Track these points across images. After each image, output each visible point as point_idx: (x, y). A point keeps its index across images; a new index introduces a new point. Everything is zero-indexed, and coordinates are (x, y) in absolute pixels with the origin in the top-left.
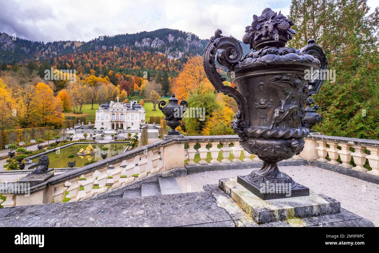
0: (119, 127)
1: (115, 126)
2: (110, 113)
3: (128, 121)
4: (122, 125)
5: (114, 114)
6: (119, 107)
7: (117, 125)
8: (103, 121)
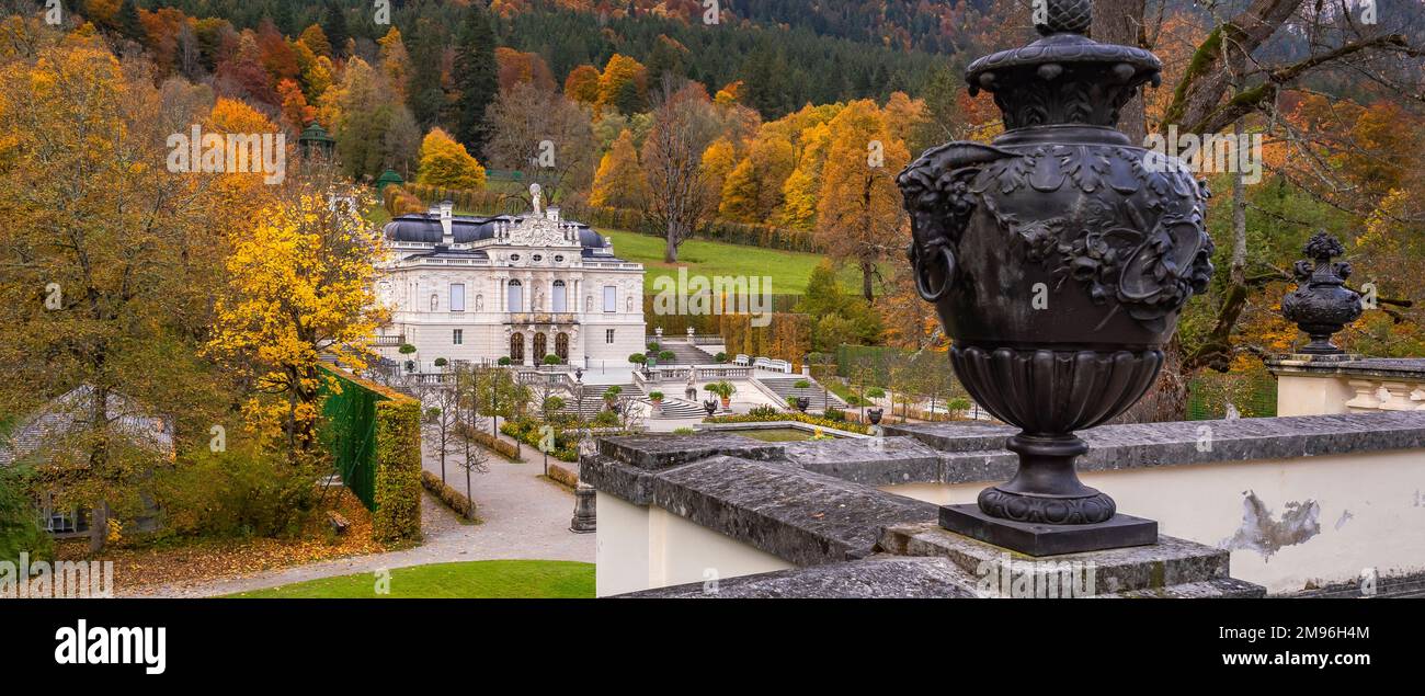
0: (551, 350)
1: (528, 346)
2: (497, 274)
3: (591, 319)
4: (562, 343)
5: (515, 282)
6: (545, 243)
7: (539, 343)
8: (457, 320)
